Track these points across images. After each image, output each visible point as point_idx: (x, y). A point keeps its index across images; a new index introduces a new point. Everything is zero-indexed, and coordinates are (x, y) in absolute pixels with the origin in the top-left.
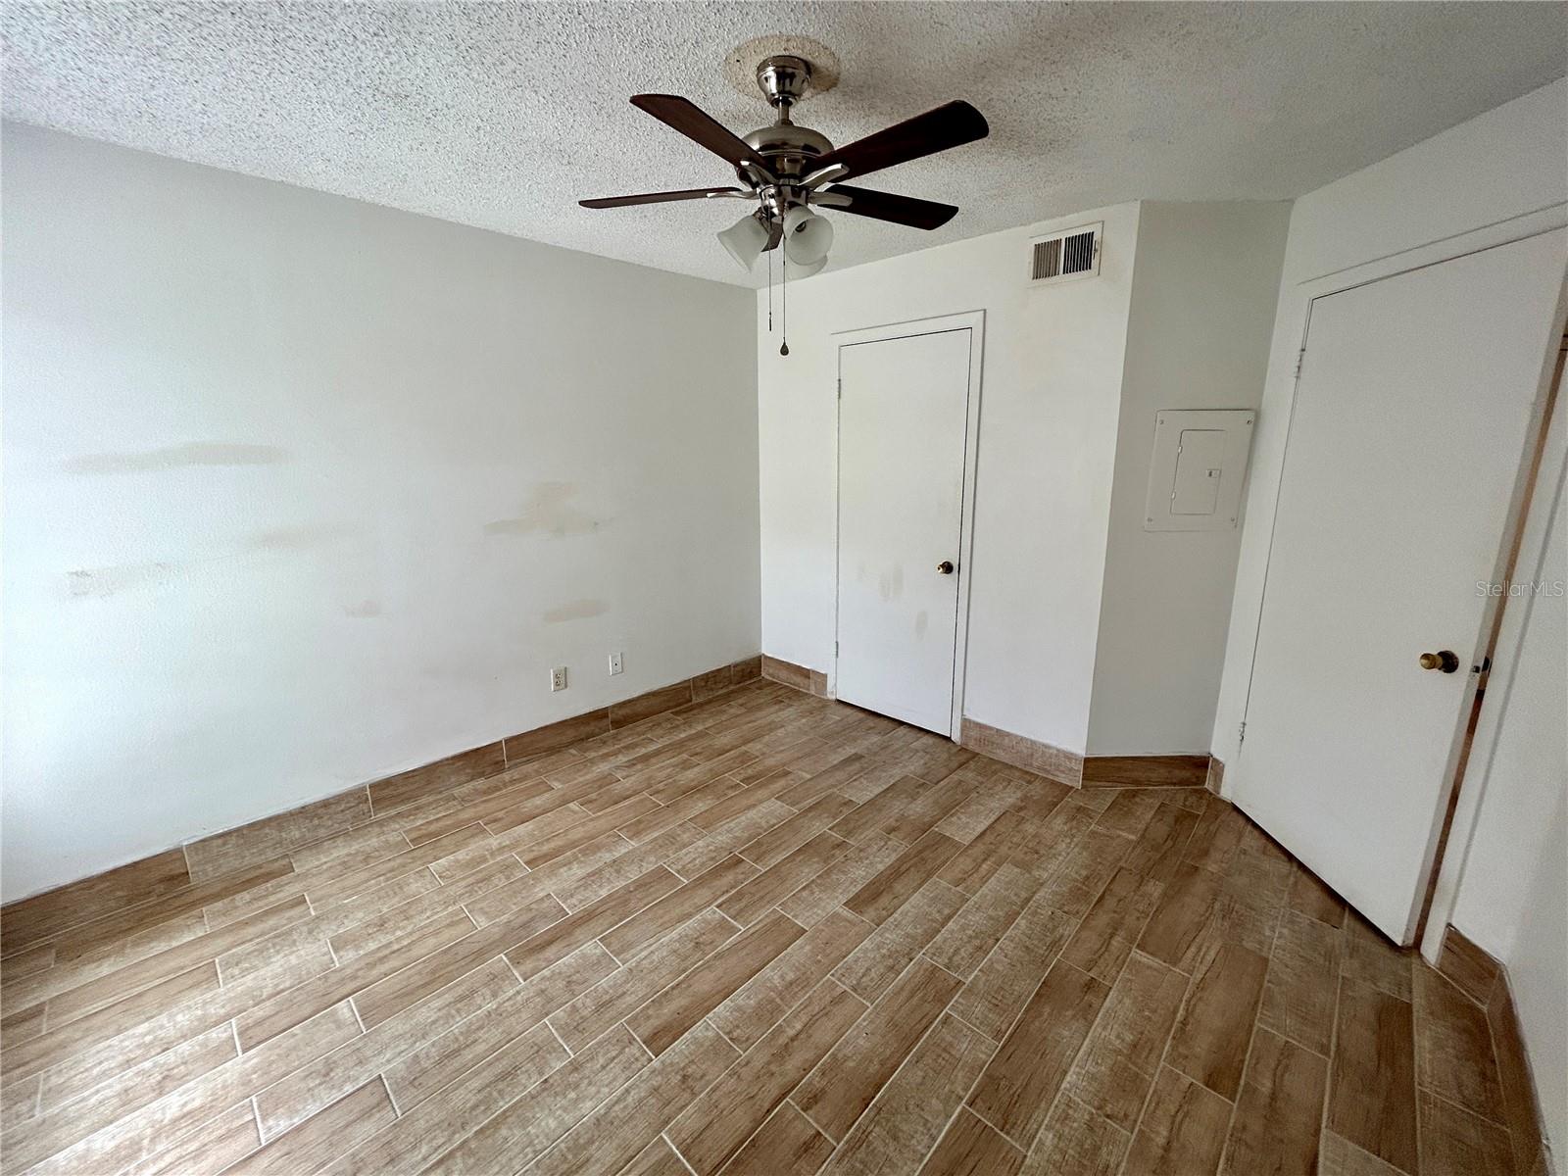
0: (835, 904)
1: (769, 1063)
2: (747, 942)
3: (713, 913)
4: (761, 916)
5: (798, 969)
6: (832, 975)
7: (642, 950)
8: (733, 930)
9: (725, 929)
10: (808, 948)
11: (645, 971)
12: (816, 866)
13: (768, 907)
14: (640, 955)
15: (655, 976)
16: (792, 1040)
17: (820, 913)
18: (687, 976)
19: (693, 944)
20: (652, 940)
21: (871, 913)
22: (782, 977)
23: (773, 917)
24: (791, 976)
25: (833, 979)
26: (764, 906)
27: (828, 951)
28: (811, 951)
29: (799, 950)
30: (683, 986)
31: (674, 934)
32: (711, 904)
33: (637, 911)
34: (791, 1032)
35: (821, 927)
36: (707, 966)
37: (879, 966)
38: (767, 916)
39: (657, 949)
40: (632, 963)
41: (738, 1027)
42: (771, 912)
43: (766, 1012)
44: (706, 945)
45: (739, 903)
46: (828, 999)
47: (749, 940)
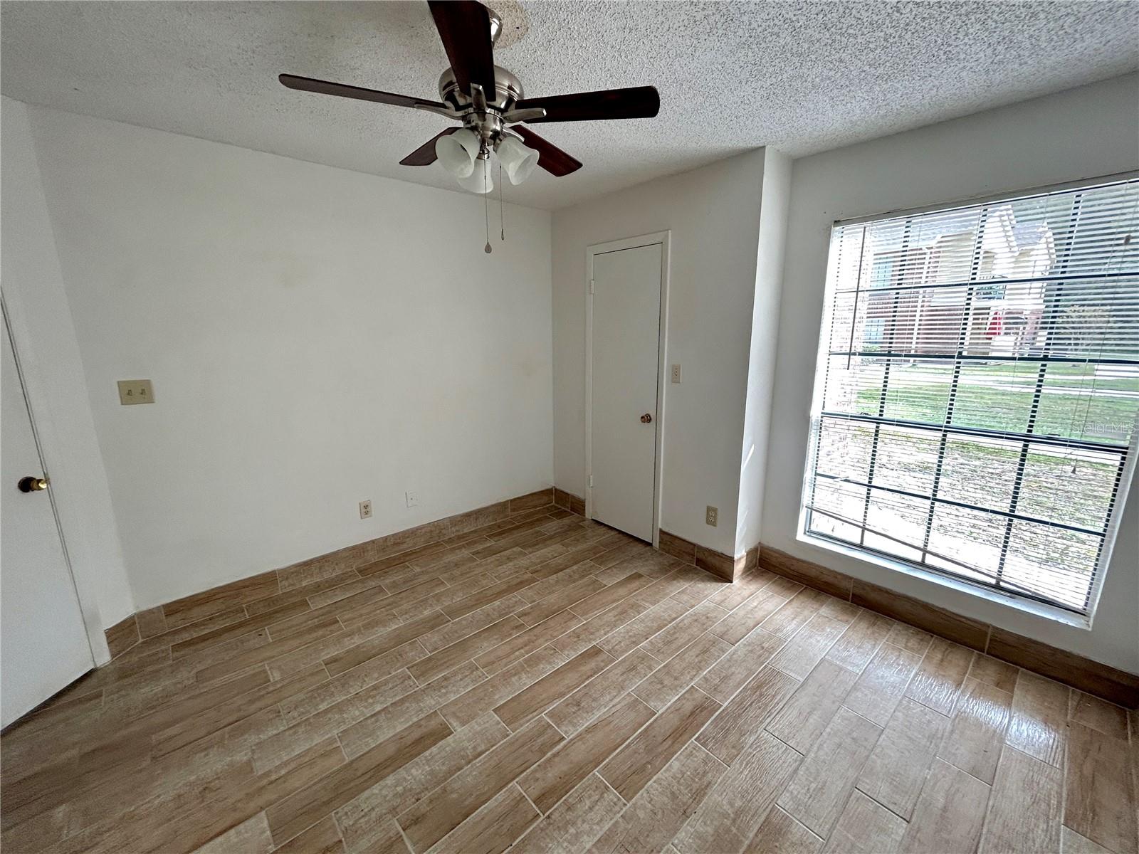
0: (461, 734)
1: (536, 640)
2: (541, 704)
3: (569, 732)
4: (525, 727)
5: (508, 683)
6: (487, 677)
7: (619, 702)
8: (551, 715)
9: (558, 717)
10: (497, 697)
11: (612, 687)
12: (455, 786)
13: (520, 734)
14: (621, 699)
15: (605, 684)
16: (522, 648)
17: (475, 726)
18: (583, 683)
19: (582, 705)
20: (614, 710)
21: (433, 723)
22: (520, 679)
23: (516, 724)
24: (514, 679)
25: (487, 675)
26: (522, 735)
27: (483, 694)
28: (495, 694)
29: (503, 697)
30: (585, 677)
31: (597, 714)
32: (569, 742)
33: (635, 739)
34: (522, 651)
35: (480, 712)
36: (570, 689)
37: (453, 682)
38: (522, 726)
39: (607, 703)
40: (624, 694)
41: (551, 655)
42: (516, 730)
43: (534, 661)
44: (571, 703)
45: (544, 742)
46: (495, 665)
47: (539, 705)
